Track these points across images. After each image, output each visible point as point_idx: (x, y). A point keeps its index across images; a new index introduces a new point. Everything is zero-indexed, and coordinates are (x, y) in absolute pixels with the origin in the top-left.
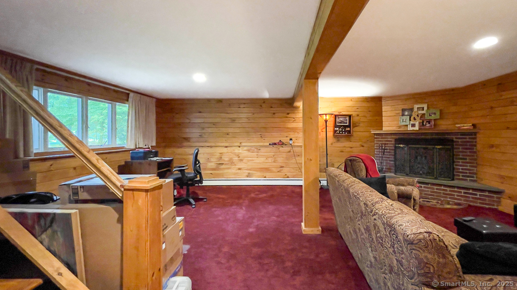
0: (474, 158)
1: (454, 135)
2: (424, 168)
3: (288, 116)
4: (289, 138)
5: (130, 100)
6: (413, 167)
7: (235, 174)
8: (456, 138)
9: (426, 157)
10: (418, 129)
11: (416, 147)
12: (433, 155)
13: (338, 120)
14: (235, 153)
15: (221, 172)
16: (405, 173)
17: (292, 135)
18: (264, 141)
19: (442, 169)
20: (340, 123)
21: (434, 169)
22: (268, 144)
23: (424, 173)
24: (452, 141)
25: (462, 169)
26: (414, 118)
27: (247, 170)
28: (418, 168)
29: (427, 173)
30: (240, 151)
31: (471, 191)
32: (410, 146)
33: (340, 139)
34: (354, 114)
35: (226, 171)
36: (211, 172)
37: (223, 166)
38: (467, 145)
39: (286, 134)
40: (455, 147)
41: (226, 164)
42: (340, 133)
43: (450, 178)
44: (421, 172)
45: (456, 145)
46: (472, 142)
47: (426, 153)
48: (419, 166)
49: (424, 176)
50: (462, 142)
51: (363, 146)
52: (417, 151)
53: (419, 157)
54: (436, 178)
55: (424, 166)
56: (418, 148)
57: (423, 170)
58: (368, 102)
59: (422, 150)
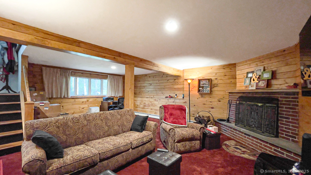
0: (296, 118)
1: (279, 95)
2: (255, 122)
3: (175, 81)
4: (175, 94)
5: (108, 78)
6: (248, 121)
7: (150, 111)
8: (281, 97)
9: (257, 113)
10: (255, 89)
11: (251, 104)
12: (262, 112)
13: (201, 83)
14: (150, 101)
15: (145, 110)
16: (243, 125)
17: (177, 93)
18: (163, 95)
19: (268, 125)
20: (203, 85)
21: (262, 124)
22: (164, 97)
23: (255, 127)
24: (278, 100)
25: (285, 128)
26: (254, 79)
27: (154, 110)
28: (252, 121)
29: (257, 127)
30: (152, 100)
31: (279, 150)
32: (248, 103)
33: (203, 95)
34: (213, 78)
35: (147, 110)
36: (141, 109)
37: (146, 107)
38: (289, 105)
39: (173, 92)
40: (279, 105)
41: (147, 106)
42: (202, 92)
43: (274, 134)
44: (253, 126)
45: (281, 104)
46: (295, 101)
47: (257, 109)
48: (252, 120)
49: (255, 129)
50: (285, 101)
51: (220, 101)
52: (252, 107)
53: (253, 113)
54: (263, 132)
55: (256, 120)
56: (253, 105)
57: (255, 123)
58: (224, 68)
59: (255, 106)
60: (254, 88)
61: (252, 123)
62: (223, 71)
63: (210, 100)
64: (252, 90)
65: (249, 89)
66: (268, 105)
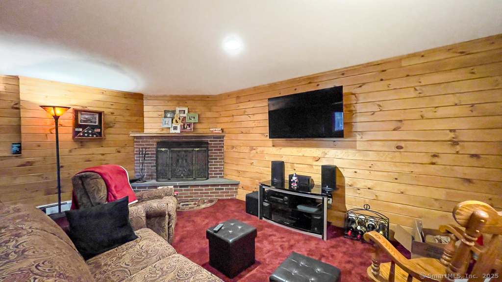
0: (222, 157)
6: (174, 171)
8: (210, 141)
9: (186, 160)
11: (177, 151)
12: (193, 157)
13: (81, 117)
16: (167, 178)
19: (200, 169)
20: (84, 121)
21: (193, 171)
23: (184, 176)
25: (214, 168)
26: (176, 120)
29: (187, 175)
31: (220, 187)
32: (172, 149)
33: (83, 143)
42: (84, 136)
43: (205, 177)
44: (182, 175)
45: (210, 147)
46: (221, 144)
47: (186, 156)
48: (180, 169)
49: (184, 178)
50: (214, 144)
51: (119, 152)
52: (179, 154)
53: (180, 160)
54: (195, 179)
55: (184, 169)
56: (179, 151)
57: (184, 172)
58: (125, 98)
59: (183, 153)
60: (178, 131)
61: (180, 172)
62: (124, 101)
63: (101, 150)
64: (175, 133)
65: (171, 132)
66: (197, 149)
